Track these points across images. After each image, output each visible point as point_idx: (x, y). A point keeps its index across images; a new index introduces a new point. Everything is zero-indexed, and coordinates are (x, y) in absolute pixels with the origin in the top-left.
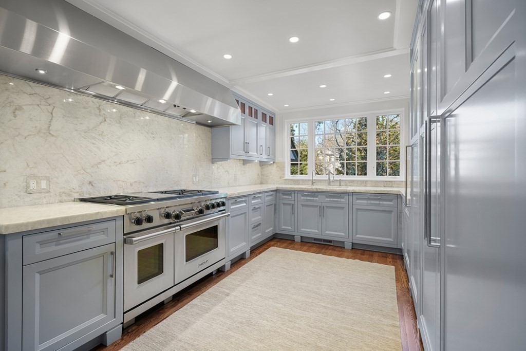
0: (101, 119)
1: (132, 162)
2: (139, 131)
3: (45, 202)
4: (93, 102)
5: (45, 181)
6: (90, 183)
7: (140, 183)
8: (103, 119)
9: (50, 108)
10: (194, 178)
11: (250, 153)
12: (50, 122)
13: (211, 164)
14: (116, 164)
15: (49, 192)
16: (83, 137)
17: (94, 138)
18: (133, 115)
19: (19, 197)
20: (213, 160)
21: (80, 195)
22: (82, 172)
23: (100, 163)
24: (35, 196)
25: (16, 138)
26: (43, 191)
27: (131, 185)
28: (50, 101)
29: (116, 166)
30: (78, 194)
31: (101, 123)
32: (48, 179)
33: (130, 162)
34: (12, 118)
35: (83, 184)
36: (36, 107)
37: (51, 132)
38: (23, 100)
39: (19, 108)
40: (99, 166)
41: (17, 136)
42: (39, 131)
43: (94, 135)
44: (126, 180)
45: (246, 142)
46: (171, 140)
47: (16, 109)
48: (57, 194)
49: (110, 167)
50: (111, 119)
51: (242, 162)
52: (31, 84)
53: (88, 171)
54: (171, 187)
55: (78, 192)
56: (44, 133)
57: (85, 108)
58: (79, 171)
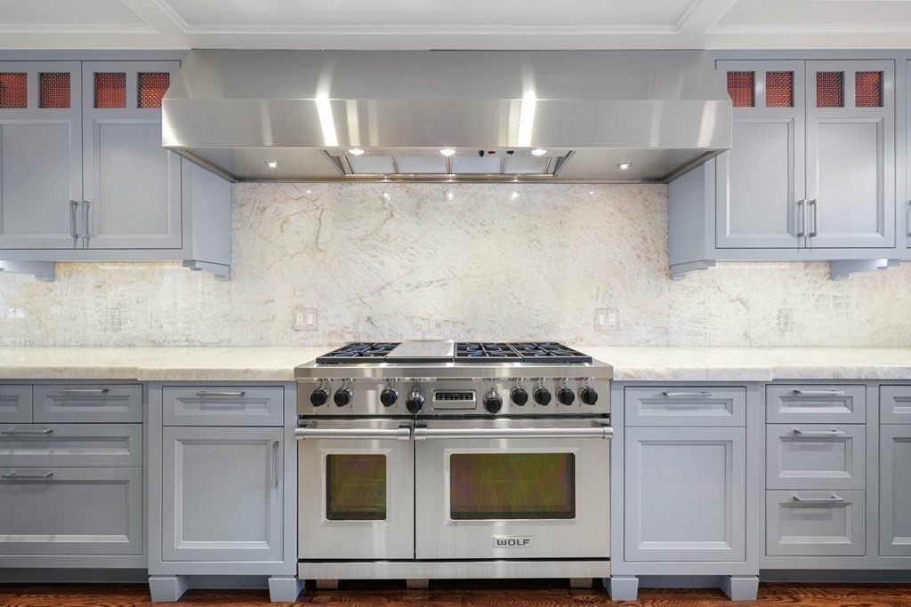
0: (385, 214)
1: (440, 283)
2: (453, 223)
3: (312, 344)
4: (374, 190)
5: (312, 315)
6: (369, 319)
7: (455, 323)
8: (389, 215)
9: (318, 213)
10: (602, 317)
11: (819, 235)
12: (318, 232)
13: (664, 279)
14: (410, 288)
15: (317, 330)
16: (359, 248)
17: (374, 247)
18: (442, 195)
19: (286, 334)
20: (673, 270)
21: (354, 337)
22: (358, 301)
23: (383, 288)
24: (301, 334)
25: (284, 259)
26: (310, 328)
27: (438, 325)
28: (318, 203)
29: (411, 291)
30: (352, 336)
31: (385, 222)
32: (316, 312)
33: (436, 284)
34: (280, 234)
35: (359, 321)
36: (303, 214)
37: (320, 246)
38: (291, 209)
39: (287, 220)
40: (382, 292)
41: (284, 256)
42: (307, 246)
43: (374, 242)
44: (428, 317)
45: (798, 198)
46: (531, 230)
47: (284, 222)
48: (326, 334)
49: (399, 293)
50: (402, 212)
51: (824, 270)
52: (298, 185)
53: (366, 300)
54: (531, 336)
55: (351, 333)
56: (312, 249)
57: (362, 202)
58: (354, 301)
